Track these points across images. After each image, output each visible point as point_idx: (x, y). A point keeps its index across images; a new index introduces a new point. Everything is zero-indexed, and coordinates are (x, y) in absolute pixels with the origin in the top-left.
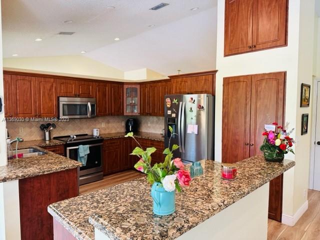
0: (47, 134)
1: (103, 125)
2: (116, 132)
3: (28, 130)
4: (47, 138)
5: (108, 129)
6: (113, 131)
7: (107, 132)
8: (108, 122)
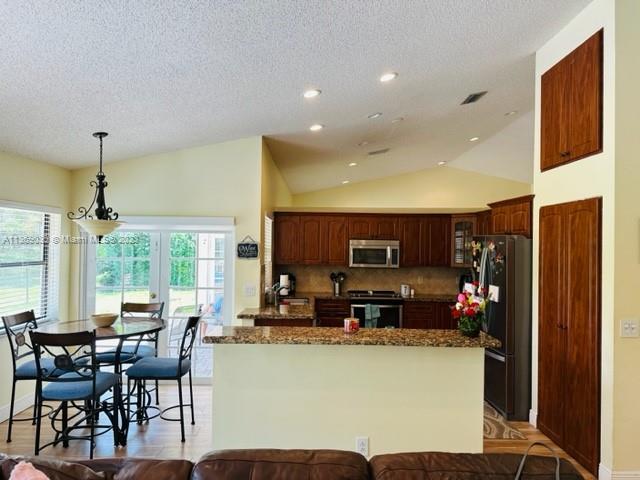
0: (337, 285)
1: (420, 281)
2: (444, 293)
3: (319, 279)
4: (337, 292)
5: (429, 287)
6: (438, 292)
7: (426, 291)
8: (429, 277)
